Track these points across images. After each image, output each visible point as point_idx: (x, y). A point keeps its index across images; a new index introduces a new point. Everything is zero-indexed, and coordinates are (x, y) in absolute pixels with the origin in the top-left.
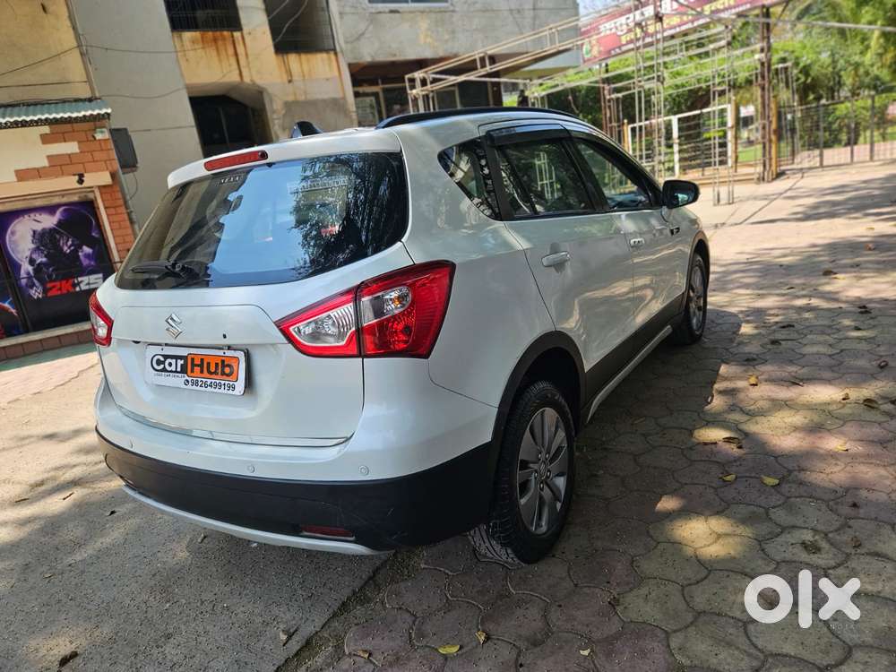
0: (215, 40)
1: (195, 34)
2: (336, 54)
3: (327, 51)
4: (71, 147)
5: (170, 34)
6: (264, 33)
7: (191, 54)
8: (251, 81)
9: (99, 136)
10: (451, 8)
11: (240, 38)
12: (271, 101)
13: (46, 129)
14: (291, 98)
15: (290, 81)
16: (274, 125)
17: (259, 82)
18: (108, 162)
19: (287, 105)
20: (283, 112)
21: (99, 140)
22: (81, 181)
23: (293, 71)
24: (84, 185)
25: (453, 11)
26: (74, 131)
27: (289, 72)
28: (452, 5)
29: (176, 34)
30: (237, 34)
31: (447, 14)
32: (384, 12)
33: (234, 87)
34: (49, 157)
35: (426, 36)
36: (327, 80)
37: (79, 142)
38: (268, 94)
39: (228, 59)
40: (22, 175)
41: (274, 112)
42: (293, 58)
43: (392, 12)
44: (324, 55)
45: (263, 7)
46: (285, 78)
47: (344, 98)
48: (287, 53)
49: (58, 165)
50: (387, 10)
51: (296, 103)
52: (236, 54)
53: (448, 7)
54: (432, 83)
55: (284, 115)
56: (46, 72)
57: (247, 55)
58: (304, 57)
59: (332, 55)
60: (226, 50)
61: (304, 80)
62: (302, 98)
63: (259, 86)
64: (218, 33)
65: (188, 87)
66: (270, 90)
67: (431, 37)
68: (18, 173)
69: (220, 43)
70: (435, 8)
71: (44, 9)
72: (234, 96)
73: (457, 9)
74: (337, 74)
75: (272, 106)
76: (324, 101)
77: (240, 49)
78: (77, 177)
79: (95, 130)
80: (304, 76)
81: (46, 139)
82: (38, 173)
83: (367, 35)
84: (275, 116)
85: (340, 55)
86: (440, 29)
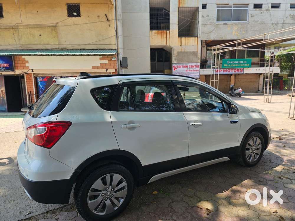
0: (161, 33)
1: (156, 31)
2: (198, 38)
3: (195, 37)
4: (106, 62)
5: (149, 31)
6: (176, 31)
7: (154, 37)
8: (169, 45)
9: (113, 59)
10: (248, 23)
11: (169, 33)
12: (174, 51)
13: (101, 57)
14: (180, 51)
15: (181, 46)
16: (173, 58)
17: (171, 45)
18: (114, 67)
19: (178, 53)
20: (176, 55)
21: (113, 60)
22: (107, 71)
23: (182, 43)
24: (107, 72)
25: (249, 24)
26: (107, 58)
27: (181, 43)
28: (248, 22)
29: (151, 31)
30: (168, 31)
31: (246, 25)
32: (221, 24)
33: (165, 46)
34: (101, 64)
35: (236, 32)
36: (193, 46)
37: (108, 60)
38: (173, 49)
39: (164, 38)
40: (94, 67)
41: (174, 54)
42: (183, 39)
43: (224, 24)
44: (194, 38)
45: (177, 23)
46: (179, 45)
47: (197, 52)
48: (182, 37)
49: (102, 66)
50: (223, 23)
51: (181, 52)
52: (166, 37)
53: (246, 22)
54: (221, 50)
55: (177, 56)
56: (106, 42)
57: (169, 37)
58: (187, 38)
59: (196, 38)
60: (164, 36)
61: (185, 45)
62: (183, 51)
63: (171, 47)
64: (163, 31)
65: (151, 46)
66: (174, 48)
67: (237, 32)
68: (92, 67)
69: (162, 34)
70: (241, 23)
71: (109, 26)
72: (165, 48)
73: (250, 23)
74: (196, 44)
75: (173, 52)
76: (190, 52)
77: (168, 36)
78: (106, 70)
79: (113, 58)
80: (185, 44)
81: (101, 59)
82: (97, 67)
83: (213, 31)
84: (174, 56)
85: (199, 38)
86: (242, 30)
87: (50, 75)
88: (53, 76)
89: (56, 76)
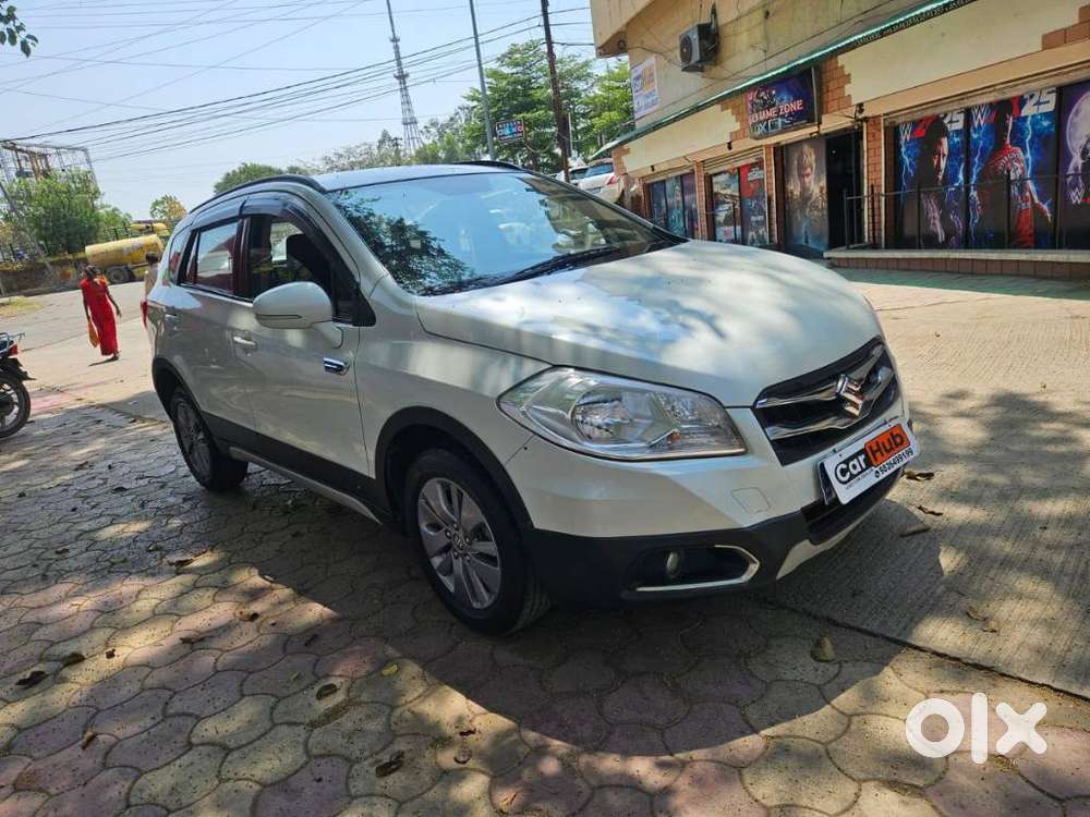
87: (929, 113)
88: (939, 111)
89: (952, 111)
